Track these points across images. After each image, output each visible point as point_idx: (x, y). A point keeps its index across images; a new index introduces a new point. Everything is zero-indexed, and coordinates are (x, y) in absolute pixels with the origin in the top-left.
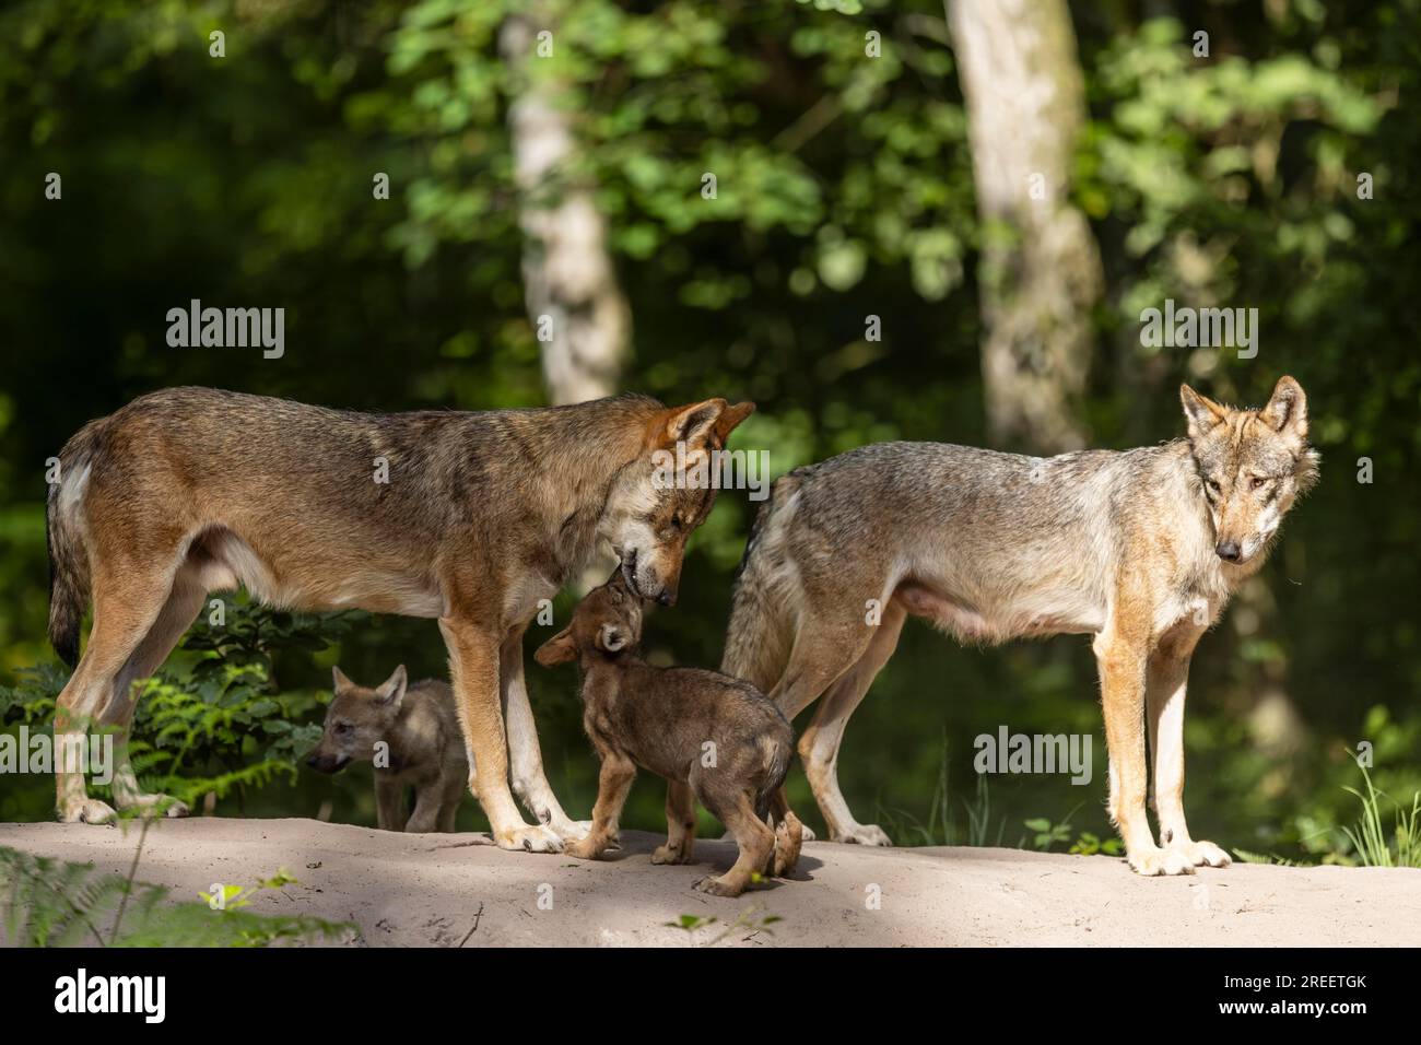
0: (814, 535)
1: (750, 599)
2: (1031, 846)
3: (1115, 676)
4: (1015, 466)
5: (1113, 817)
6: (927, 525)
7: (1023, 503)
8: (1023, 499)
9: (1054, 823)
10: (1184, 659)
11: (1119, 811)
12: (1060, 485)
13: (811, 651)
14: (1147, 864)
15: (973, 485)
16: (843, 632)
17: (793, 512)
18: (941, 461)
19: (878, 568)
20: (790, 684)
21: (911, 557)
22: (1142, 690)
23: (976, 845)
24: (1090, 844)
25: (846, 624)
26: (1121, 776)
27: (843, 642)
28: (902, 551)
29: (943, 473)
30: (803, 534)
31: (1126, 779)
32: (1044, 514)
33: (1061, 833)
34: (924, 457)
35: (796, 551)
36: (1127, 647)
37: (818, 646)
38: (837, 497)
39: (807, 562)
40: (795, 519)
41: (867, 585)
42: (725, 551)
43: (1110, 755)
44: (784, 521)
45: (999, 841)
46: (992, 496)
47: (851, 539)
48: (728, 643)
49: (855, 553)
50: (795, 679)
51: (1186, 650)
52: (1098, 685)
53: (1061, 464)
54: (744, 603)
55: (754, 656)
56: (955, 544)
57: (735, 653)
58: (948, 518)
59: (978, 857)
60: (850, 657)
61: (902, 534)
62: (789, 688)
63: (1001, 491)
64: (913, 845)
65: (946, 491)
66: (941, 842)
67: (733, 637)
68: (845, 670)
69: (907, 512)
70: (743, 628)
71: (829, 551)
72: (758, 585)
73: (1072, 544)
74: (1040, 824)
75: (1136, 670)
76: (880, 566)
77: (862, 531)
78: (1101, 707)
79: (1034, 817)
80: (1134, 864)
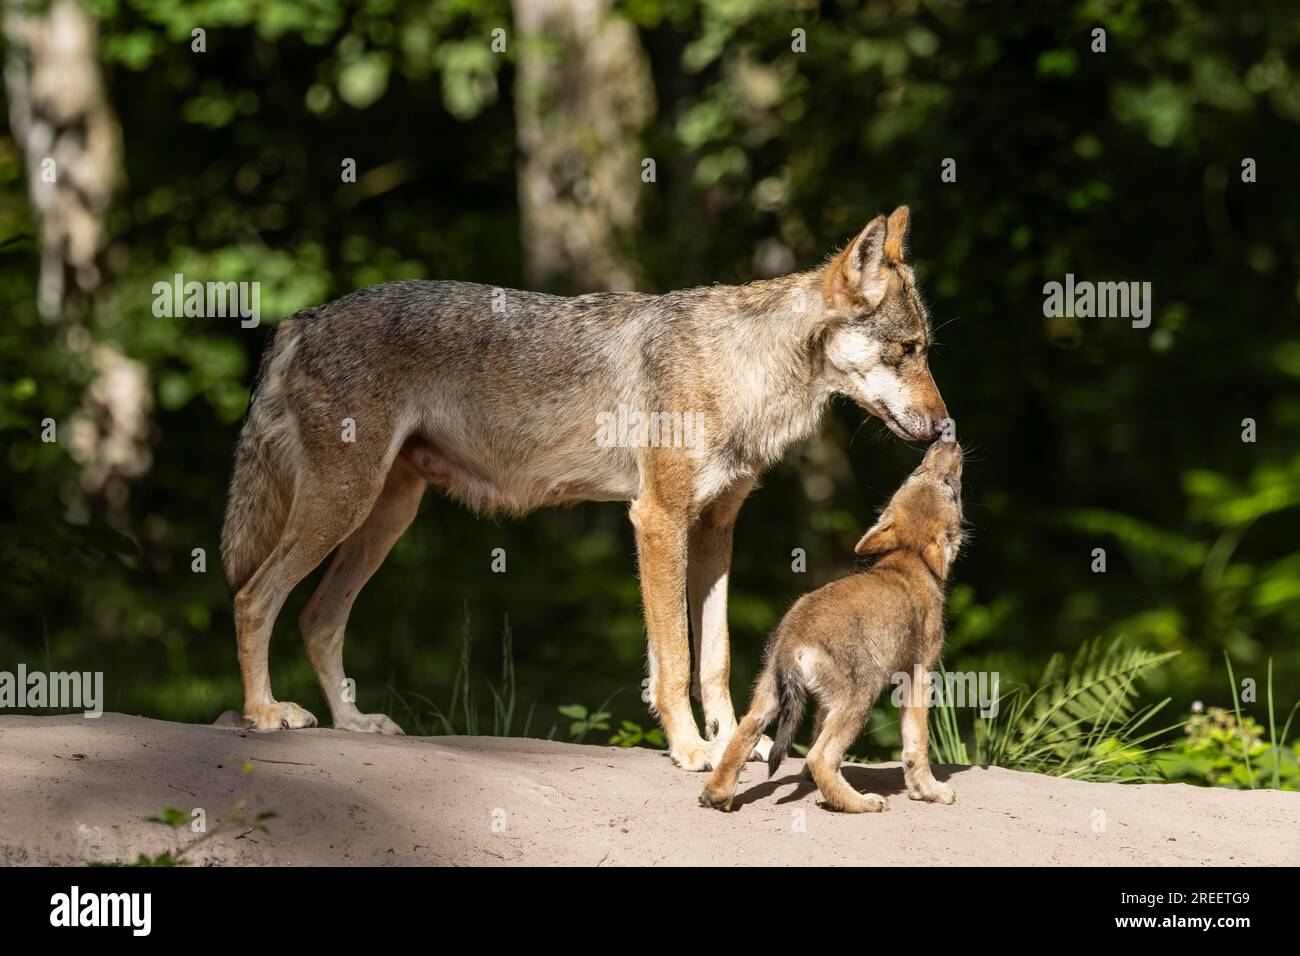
0: (311, 383)
1: (251, 456)
2: (566, 736)
3: (653, 548)
4: (533, 307)
5: (653, 705)
6: (438, 372)
7: (537, 347)
8: (537, 344)
9: (592, 709)
10: (726, 529)
11: (659, 698)
12: (581, 330)
13: (308, 513)
14: (691, 757)
15: (486, 329)
16: (343, 492)
17: (291, 358)
18: (453, 301)
19: (384, 420)
20: (286, 551)
21: (423, 408)
22: (683, 564)
23: (501, 734)
24: (633, 733)
25: (347, 483)
26: (660, 660)
27: (344, 502)
28: (411, 401)
29: (454, 314)
30: (300, 382)
31: (667, 663)
32: (561, 361)
33: (599, 721)
34: (436, 296)
35: (292, 400)
36: (665, 516)
37: (316, 507)
38: (338, 340)
39: (304, 412)
40: (292, 366)
41: (370, 439)
42: (230, 401)
43: (650, 636)
44: (282, 368)
45: (526, 732)
46: (506, 340)
47: (352, 387)
48: (228, 508)
49: (357, 403)
50: (291, 545)
51: (728, 519)
52: (635, 557)
53: (583, 307)
54: (246, 460)
55: (253, 520)
56: (466, 396)
57: (234, 516)
58: (460, 365)
59: (502, 749)
60: (351, 520)
61: (411, 383)
62: (285, 555)
63: (515, 335)
64: (430, 734)
65: (457, 334)
66: (460, 730)
67: (233, 500)
68: (347, 535)
69: (414, 358)
70: (244, 491)
71: (327, 401)
72: (258, 440)
73: (592, 397)
74: (576, 711)
75: (677, 543)
76: (387, 418)
77: (365, 378)
78: (638, 582)
79: (569, 704)
80: (678, 758)
